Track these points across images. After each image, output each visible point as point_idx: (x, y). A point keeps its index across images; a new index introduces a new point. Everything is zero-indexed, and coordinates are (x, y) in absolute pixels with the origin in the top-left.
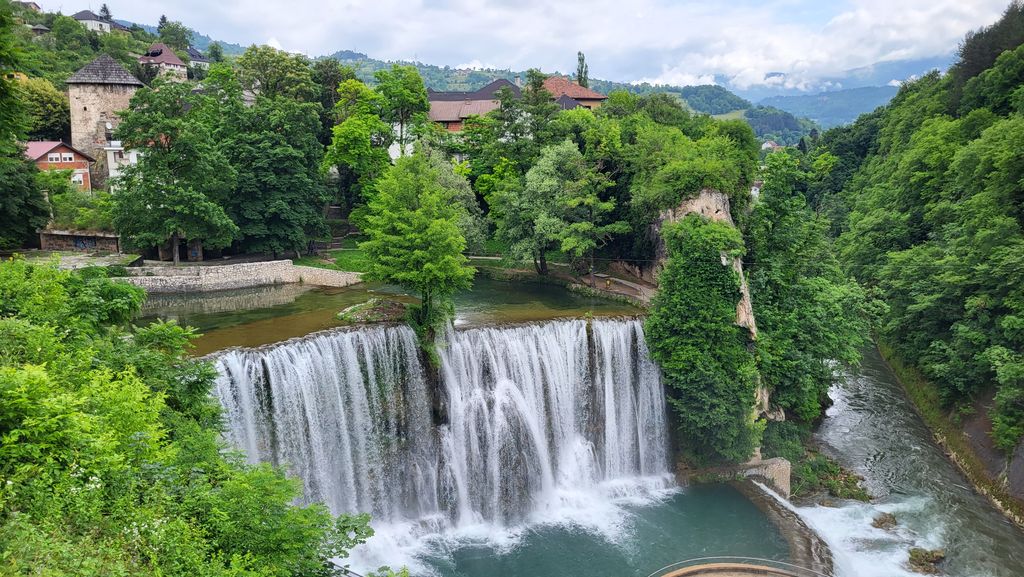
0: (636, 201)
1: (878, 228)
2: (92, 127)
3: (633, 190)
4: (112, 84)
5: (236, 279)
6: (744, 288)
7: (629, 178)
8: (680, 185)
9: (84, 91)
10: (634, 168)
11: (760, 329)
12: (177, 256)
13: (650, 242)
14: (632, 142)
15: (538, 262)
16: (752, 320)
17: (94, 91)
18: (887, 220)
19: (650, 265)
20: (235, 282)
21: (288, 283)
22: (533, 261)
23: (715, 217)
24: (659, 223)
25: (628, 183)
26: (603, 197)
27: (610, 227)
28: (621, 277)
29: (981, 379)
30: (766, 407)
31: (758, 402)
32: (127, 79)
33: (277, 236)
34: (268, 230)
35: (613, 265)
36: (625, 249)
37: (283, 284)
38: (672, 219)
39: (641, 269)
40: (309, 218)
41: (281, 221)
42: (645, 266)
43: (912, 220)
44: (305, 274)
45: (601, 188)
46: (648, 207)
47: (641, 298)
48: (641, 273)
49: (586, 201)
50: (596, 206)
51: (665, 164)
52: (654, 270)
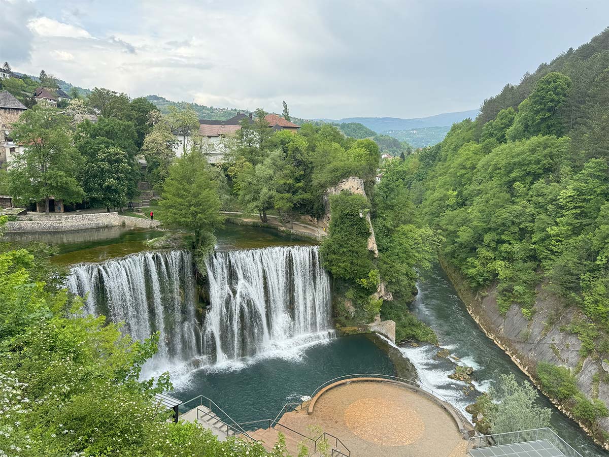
0: (315, 182)
1: (441, 199)
3: (313, 176)
4: (9, 109)
5: (84, 223)
6: (372, 230)
7: (311, 170)
8: (338, 174)
10: (314, 165)
11: (379, 250)
12: (48, 209)
13: (323, 205)
14: (313, 150)
15: (262, 215)
16: (375, 246)
18: (445, 195)
19: (322, 217)
20: (84, 225)
21: (116, 226)
22: (259, 215)
23: (357, 192)
24: (327, 194)
25: (311, 172)
26: (298, 180)
27: (301, 196)
28: (307, 224)
29: (491, 278)
30: (383, 293)
31: (378, 291)
32: (19, 106)
33: (109, 199)
34: (104, 195)
35: (303, 217)
36: (309, 209)
37: (113, 226)
38: (334, 192)
39: (317, 219)
40: (129, 189)
41: (112, 190)
42: (319, 218)
43: (458, 195)
44: (126, 220)
45: (296, 175)
46: (321, 186)
47: (317, 235)
48: (318, 222)
49: (288, 182)
50: (293, 185)
51: (330, 163)
52: (324, 220)
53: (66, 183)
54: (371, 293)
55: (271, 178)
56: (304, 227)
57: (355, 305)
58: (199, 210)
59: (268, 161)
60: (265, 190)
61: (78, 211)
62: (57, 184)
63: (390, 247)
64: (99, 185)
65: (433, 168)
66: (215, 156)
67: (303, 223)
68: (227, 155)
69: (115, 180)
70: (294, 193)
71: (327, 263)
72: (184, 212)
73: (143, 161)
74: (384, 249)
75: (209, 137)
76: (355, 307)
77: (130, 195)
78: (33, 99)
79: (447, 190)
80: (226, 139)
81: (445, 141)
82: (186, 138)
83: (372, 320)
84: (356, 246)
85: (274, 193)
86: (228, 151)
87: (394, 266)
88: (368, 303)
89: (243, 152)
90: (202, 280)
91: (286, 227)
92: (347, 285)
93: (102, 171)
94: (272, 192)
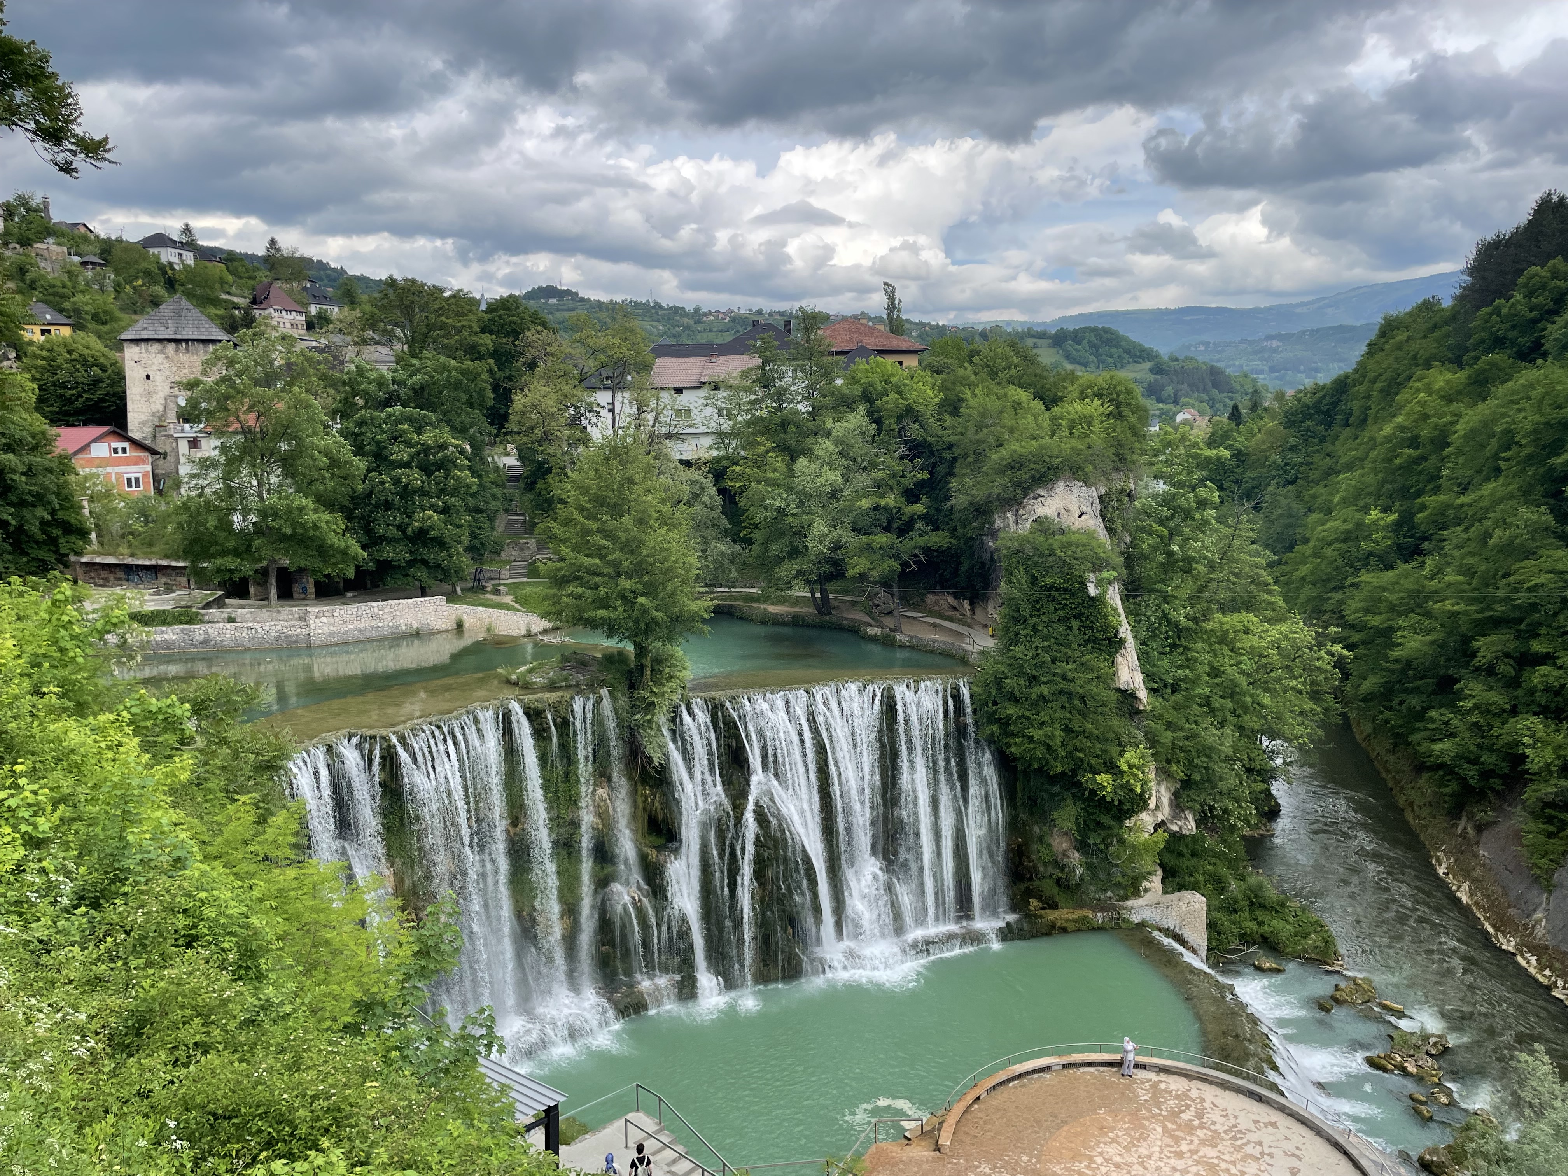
0: (959, 501)
1: (1347, 537)
2: (157, 405)
3: (954, 483)
4: (187, 341)
5: (362, 625)
6: (1125, 632)
7: (950, 467)
8: (1024, 476)
9: (147, 351)
10: (957, 452)
11: (1152, 691)
12: (273, 592)
13: (983, 564)
14: (955, 412)
15: (818, 595)
16: (1139, 678)
17: (161, 352)
18: (1359, 525)
19: (985, 599)
20: (360, 630)
21: (440, 632)
22: (808, 595)
23: (1078, 524)
24: (994, 533)
25: (951, 473)
26: (911, 496)
27: (921, 541)
28: (941, 617)
29: (1505, 767)
30: (1165, 813)
31: (1152, 806)
32: (210, 333)
33: (425, 563)
34: (411, 552)
35: (930, 598)
36: (947, 575)
37: (432, 634)
38: (1013, 527)
39: (971, 604)
40: (474, 536)
41: (432, 539)
42: (977, 600)
43: (1398, 524)
44: (465, 617)
45: (907, 482)
46: (977, 510)
47: (970, 648)
48: (973, 610)
49: (883, 502)
50: (900, 509)
51: (1001, 445)
52: (990, 606)
53: (315, 527)
54: (1129, 814)
55: (834, 495)
56: (934, 625)
57: (1082, 846)
58: (640, 587)
59: (825, 447)
60: (820, 527)
61: (349, 595)
62: (294, 529)
63: (1185, 679)
64: (399, 527)
65: (1328, 447)
66: (693, 442)
67: (932, 613)
68: (721, 435)
69: (439, 513)
70: (902, 532)
71: (995, 728)
72: (603, 591)
73: (512, 461)
74: (1165, 686)
75: (679, 390)
76: (1085, 853)
77: (477, 550)
78: (247, 311)
79: (1366, 510)
80: (722, 394)
81: (1361, 368)
82: (619, 396)
83: (1134, 888)
84: (1082, 677)
85: (845, 535)
86: (726, 425)
87: (1197, 735)
88: (1122, 841)
89: (762, 427)
90: (653, 773)
91: (881, 626)
92: (1056, 789)
93: (406, 493)
94: (840, 531)
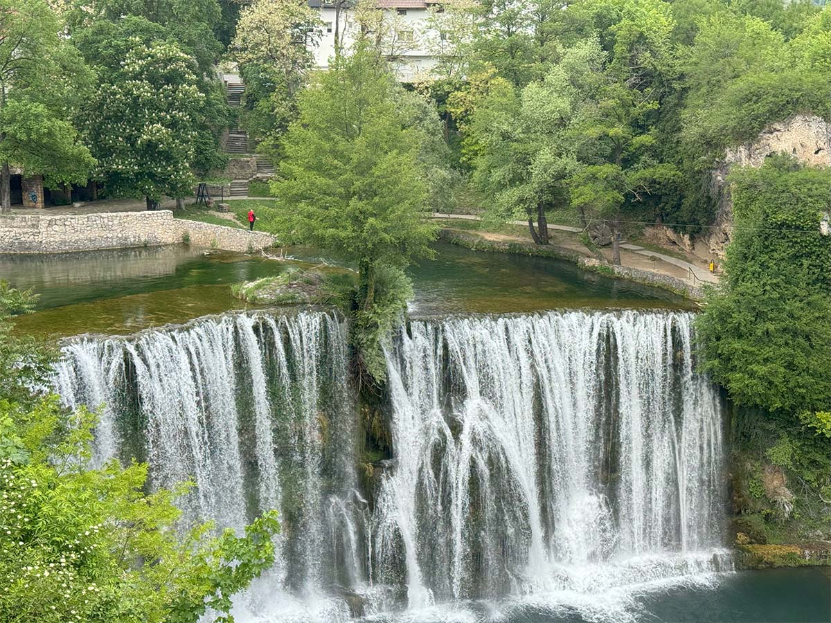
0: (690, 133)
3: (686, 114)
5: (92, 235)
7: (681, 98)
8: (760, 108)
10: (689, 82)
12: (7, 199)
13: (709, 198)
14: (689, 41)
15: (536, 224)
19: (707, 233)
20: (90, 240)
21: (166, 245)
22: (527, 223)
23: (815, 160)
24: (723, 167)
25: (680, 104)
26: (639, 127)
27: (647, 173)
28: (659, 250)
33: (152, 176)
34: (140, 165)
35: (649, 231)
36: (668, 209)
37: (159, 246)
38: (745, 162)
39: (692, 238)
40: (199, 151)
41: (160, 153)
42: (698, 234)
44: (191, 232)
45: (635, 111)
46: (708, 143)
47: (690, 283)
48: (693, 246)
49: (612, 132)
50: (626, 140)
51: (737, 76)
52: (713, 241)
53: (50, 134)
55: (562, 122)
56: (653, 258)
57: (795, 484)
58: (370, 208)
59: (557, 74)
60: (545, 155)
61: (77, 205)
62: (29, 135)
64: (128, 139)
66: (416, 64)
67: (649, 247)
68: (446, 60)
69: (167, 127)
70: (627, 163)
71: (716, 362)
72: (333, 212)
73: (235, 79)
75: (402, 11)
76: (796, 492)
77: (202, 165)
80: (446, 16)
82: (343, 15)
84: (807, 316)
85: (569, 163)
86: (449, 48)
89: (488, 51)
90: (373, 390)
91: (600, 257)
92: (772, 426)
93: (136, 104)
94: (564, 160)
